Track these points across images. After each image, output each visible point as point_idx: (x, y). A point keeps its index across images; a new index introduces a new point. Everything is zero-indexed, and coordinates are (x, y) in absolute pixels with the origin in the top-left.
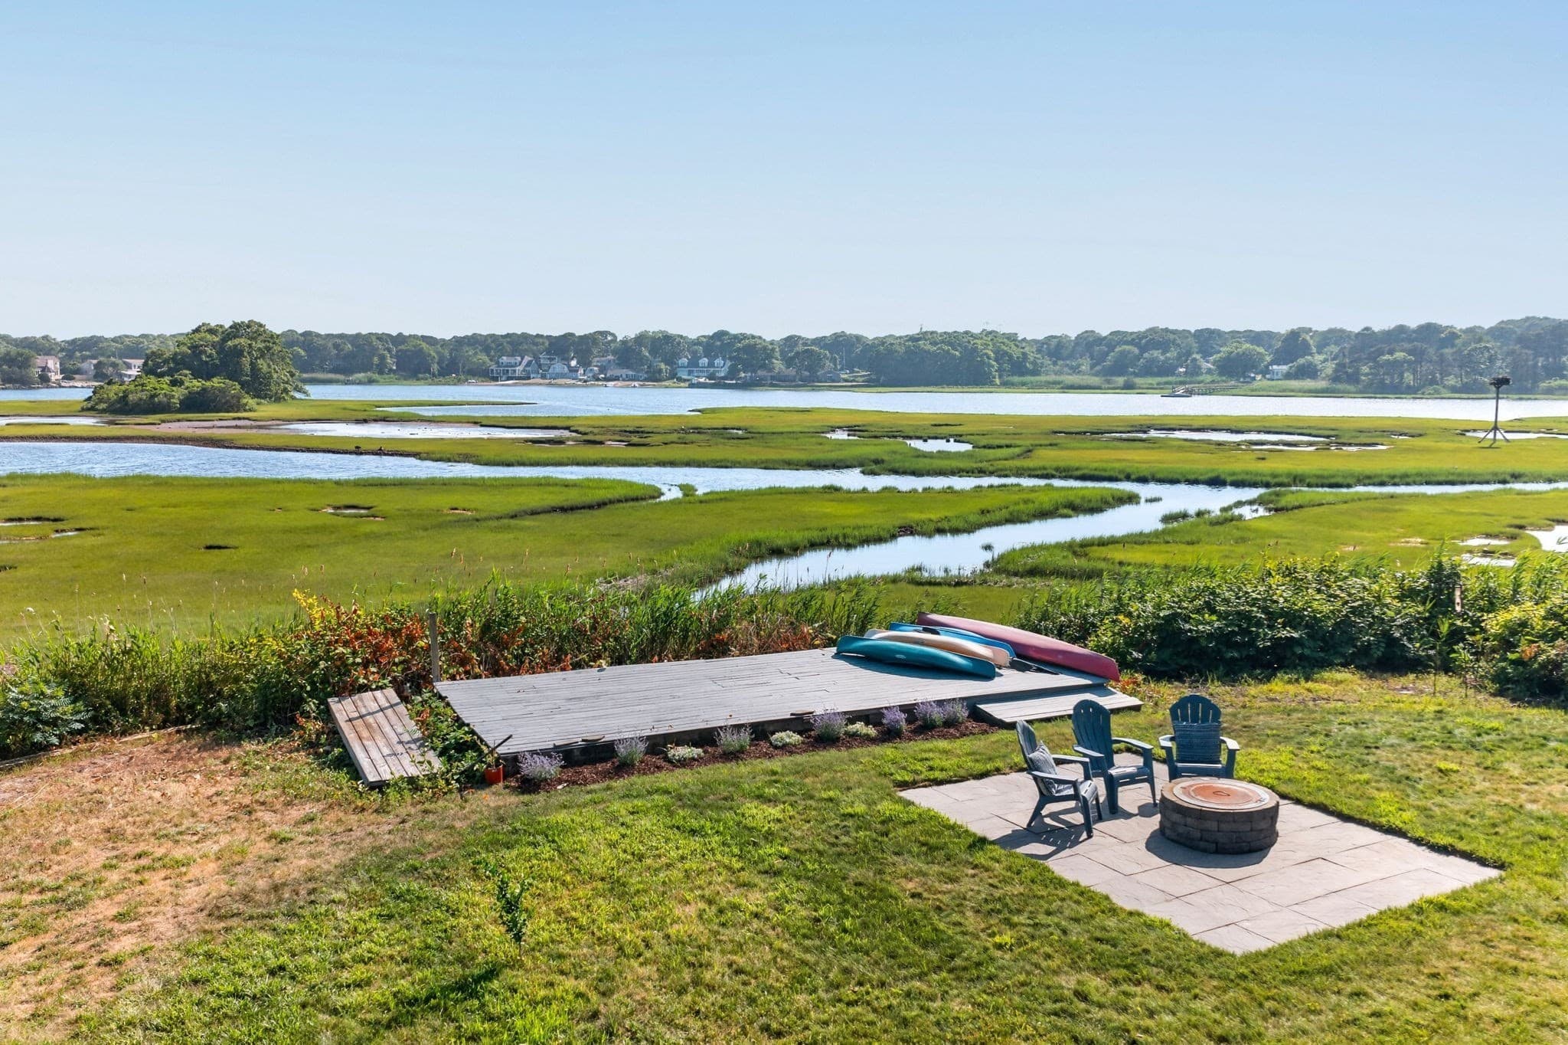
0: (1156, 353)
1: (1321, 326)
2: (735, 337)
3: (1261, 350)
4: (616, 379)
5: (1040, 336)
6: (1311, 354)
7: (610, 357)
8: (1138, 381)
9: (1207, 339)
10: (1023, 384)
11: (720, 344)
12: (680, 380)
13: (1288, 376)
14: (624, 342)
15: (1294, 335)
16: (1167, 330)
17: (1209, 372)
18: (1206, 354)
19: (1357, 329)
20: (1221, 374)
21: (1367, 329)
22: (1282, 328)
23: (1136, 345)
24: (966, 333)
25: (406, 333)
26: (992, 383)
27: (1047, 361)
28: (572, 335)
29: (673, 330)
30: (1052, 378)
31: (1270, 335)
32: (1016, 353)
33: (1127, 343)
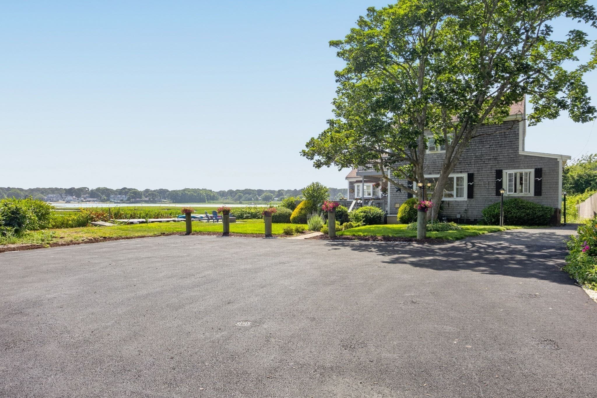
0: (247, 195)
1: (286, 189)
2: (129, 189)
3: (272, 194)
4: (89, 201)
5: (218, 191)
6: (283, 195)
7: (87, 195)
8: (243, 202)
9: (260, 192)
10: (214, 203)
11: (124, 191)
12: (111, 201)
13: (278, 201)
14: (92, 191)
15: (279, 191)
16: (250, 189)
17: (260, 200)
18: (259, 195)
19: (293, 190)
20: (263, 200)
21: (295, 189)
22: (277, 189)
23: (242, 193)
24: (198, 189)
25: (11, 187)
26: (205, 202)
27: (220, 197)
28: (74, 188)
29: (108, 187)
30: (222, 201)
31: (274, 191)
32: (212, 195)
33: (240, 192)
